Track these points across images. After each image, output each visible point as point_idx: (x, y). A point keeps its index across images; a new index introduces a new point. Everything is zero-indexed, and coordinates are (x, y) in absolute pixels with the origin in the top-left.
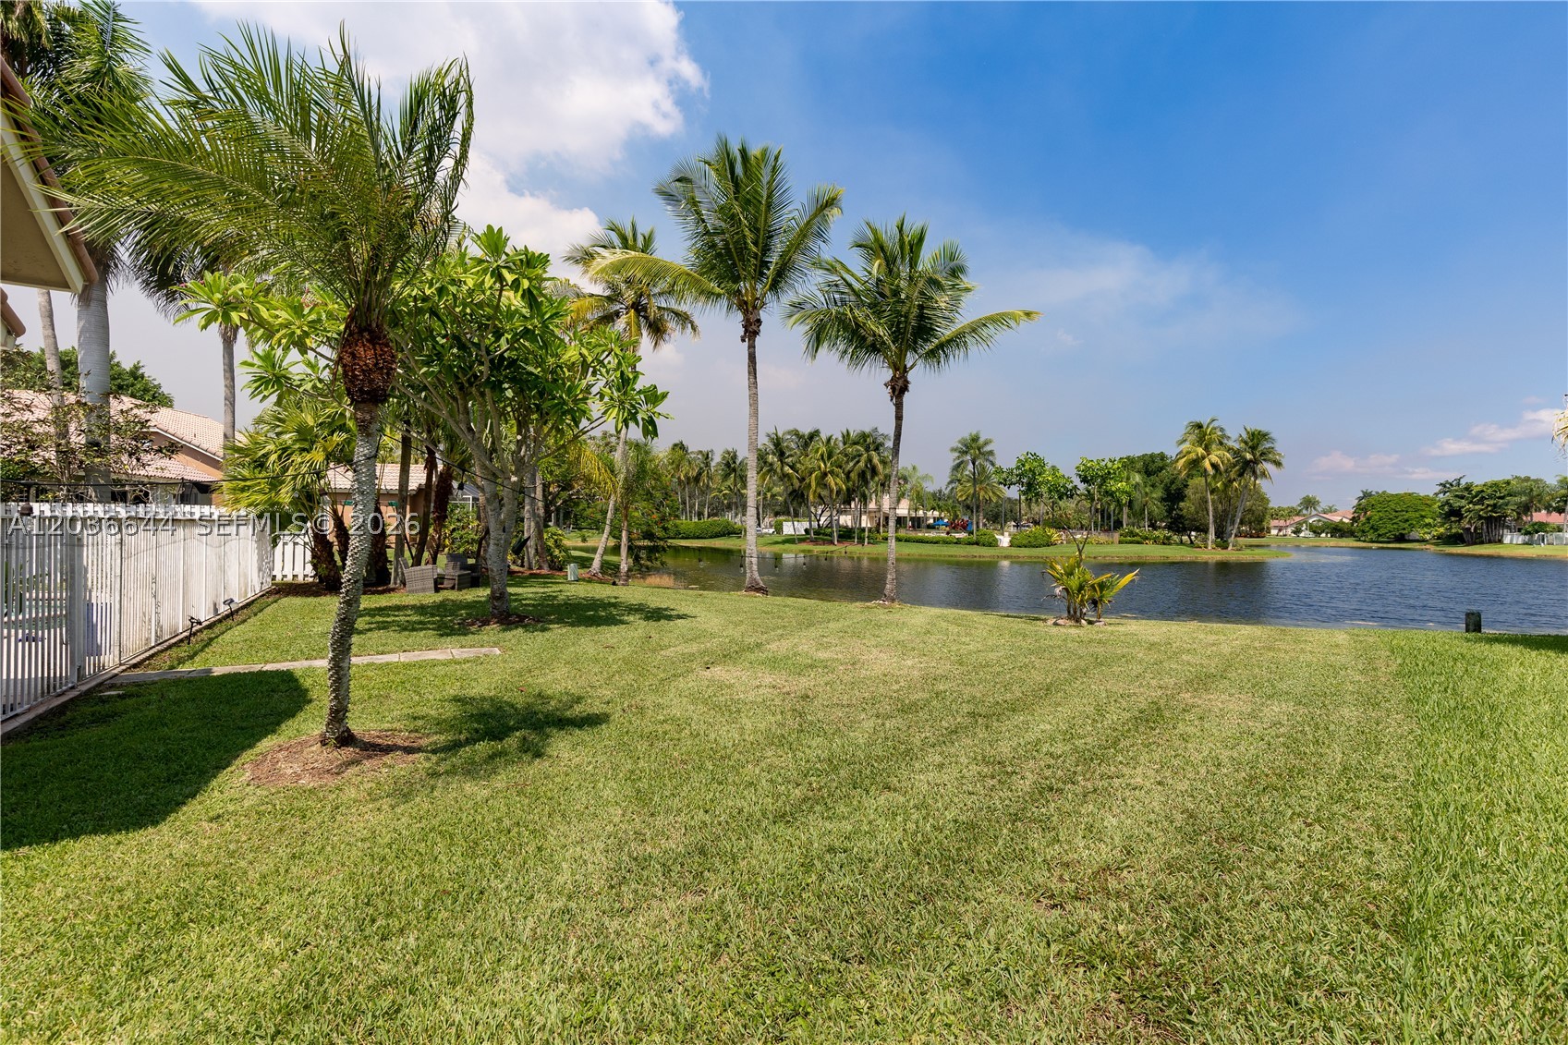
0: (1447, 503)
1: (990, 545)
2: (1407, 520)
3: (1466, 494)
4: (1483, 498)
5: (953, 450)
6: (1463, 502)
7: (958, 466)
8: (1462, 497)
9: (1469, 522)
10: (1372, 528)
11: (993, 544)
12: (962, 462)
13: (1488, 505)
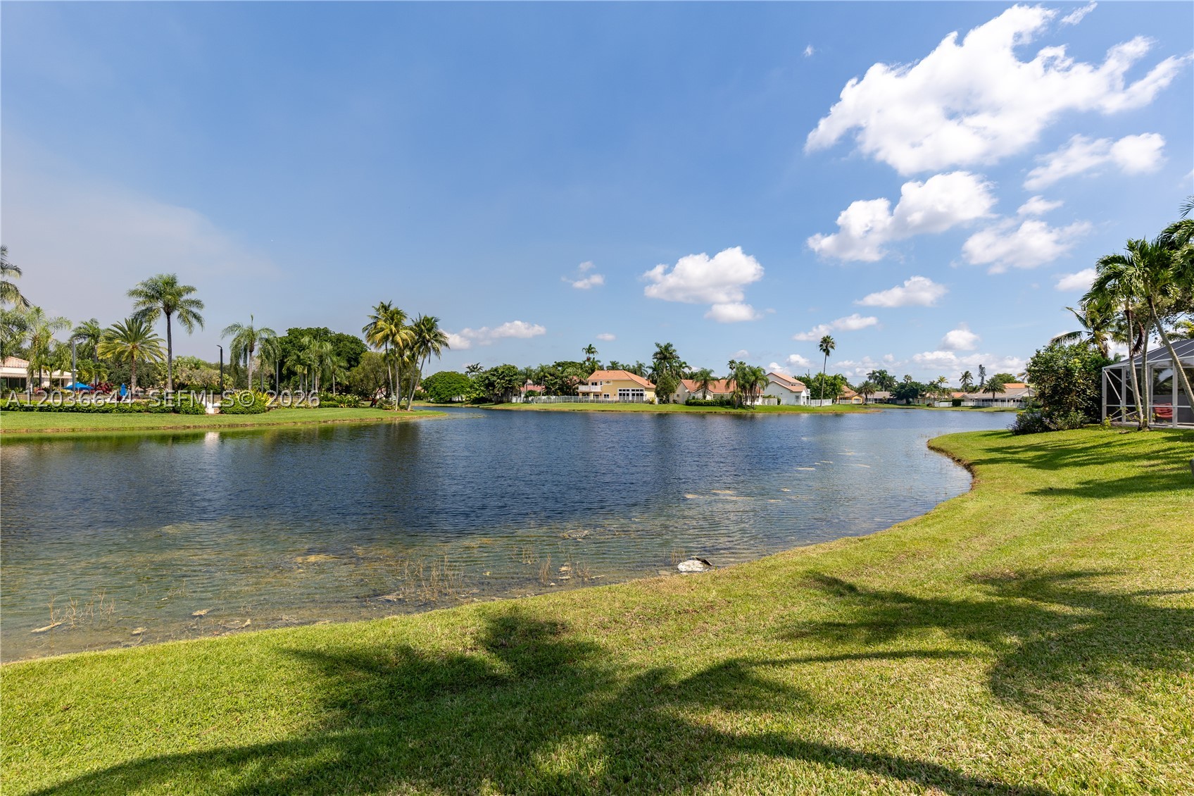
0: (487, 378)
1: (196, 412)
2: (455, 389)
3: (495, 373)
4: (504, 376)
5: (134, 293)
6: (495, 378)
7: (144, 313)
8: (494, 375)
9: (498, 390)
10: (437, 394)
11: (198, 411)
12: (150, 310)
13: (507, 380)
